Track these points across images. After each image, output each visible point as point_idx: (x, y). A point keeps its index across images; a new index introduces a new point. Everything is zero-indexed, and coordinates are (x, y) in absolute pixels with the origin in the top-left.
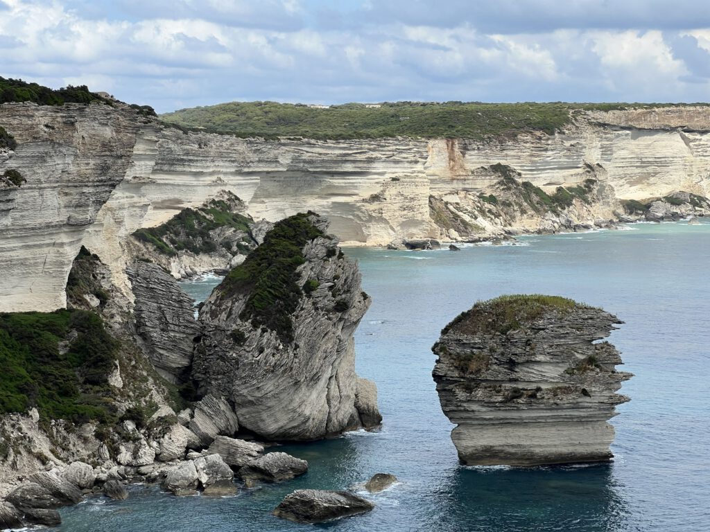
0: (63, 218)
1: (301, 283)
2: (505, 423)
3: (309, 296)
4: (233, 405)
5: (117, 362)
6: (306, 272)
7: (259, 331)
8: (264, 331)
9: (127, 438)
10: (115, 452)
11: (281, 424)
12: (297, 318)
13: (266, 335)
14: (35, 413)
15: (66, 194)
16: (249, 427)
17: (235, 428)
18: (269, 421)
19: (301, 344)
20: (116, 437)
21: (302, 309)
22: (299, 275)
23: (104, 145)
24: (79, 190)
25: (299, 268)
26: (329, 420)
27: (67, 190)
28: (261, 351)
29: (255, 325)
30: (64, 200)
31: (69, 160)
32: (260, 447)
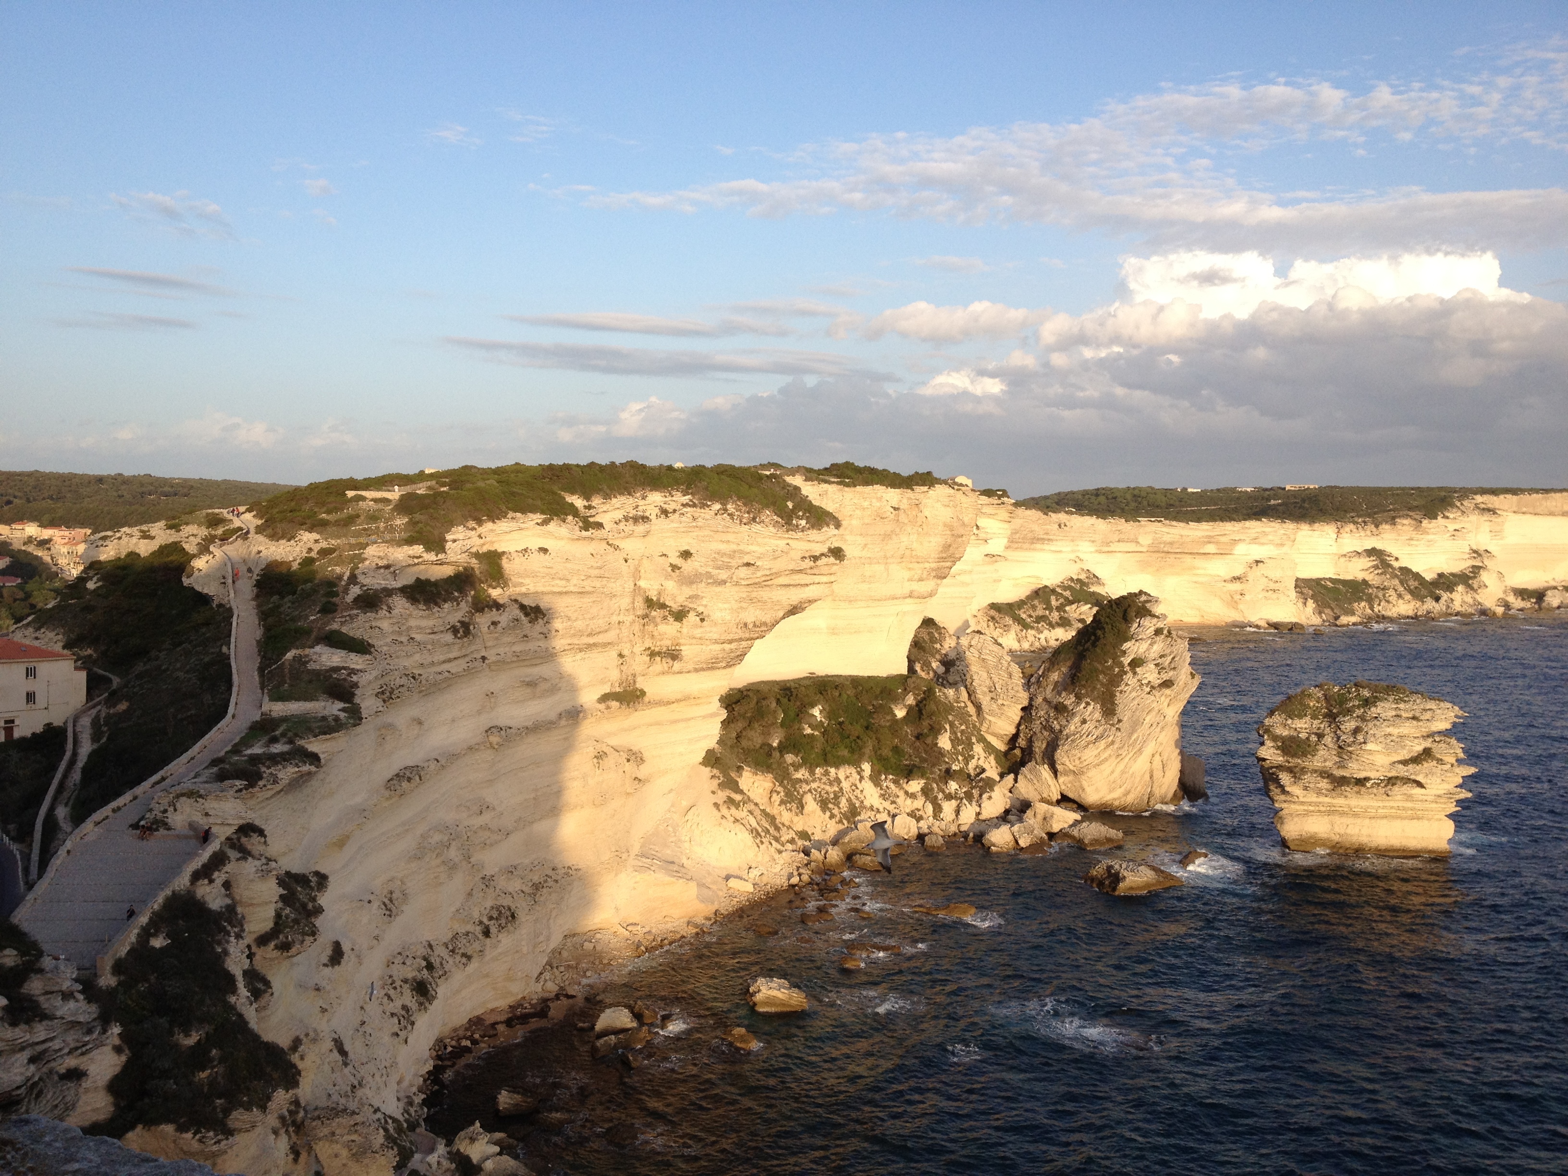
0: (906, 591)
1: (1126, 660)
2: (1331, 812)
3: (1135, 673)
4: (1055, 772)
5: (947, 727)
6: (1132, 649)
7: (1083, 705)
8: (1088, 704)
9: (949, 797)
10: (938, 809)
11: (1101, 794)
12: (1121, 692)
13: (1090, 708)
14: (867, 767)
15: (910, 569)
16: (1071, 795)
17: (1056, 796)
18: (1088, 790)
19: (1125, 719)
20: (940, 796)
21: (1127, 685)
22: (1124, 652)
23: (945, 525)
24: (921, 565)
25: (1126, 646)
26: (1151, 795)
27: (911, 566)
28: (1084, 722)
29: (1079, 698)
30: (907, 574)
31: (914, 537)
32: (1077, 816)
